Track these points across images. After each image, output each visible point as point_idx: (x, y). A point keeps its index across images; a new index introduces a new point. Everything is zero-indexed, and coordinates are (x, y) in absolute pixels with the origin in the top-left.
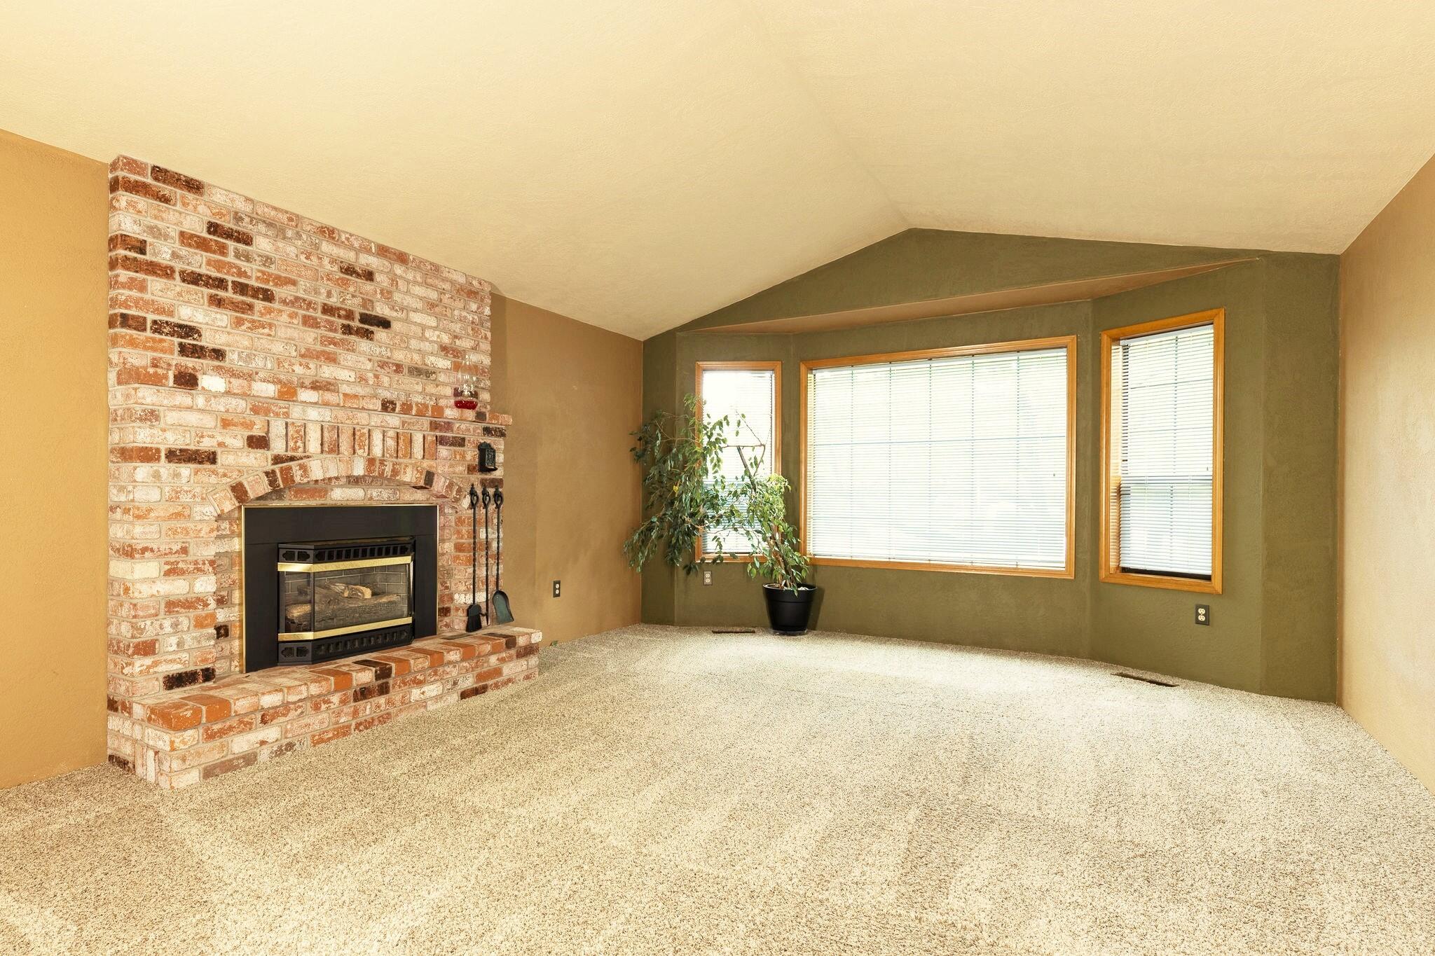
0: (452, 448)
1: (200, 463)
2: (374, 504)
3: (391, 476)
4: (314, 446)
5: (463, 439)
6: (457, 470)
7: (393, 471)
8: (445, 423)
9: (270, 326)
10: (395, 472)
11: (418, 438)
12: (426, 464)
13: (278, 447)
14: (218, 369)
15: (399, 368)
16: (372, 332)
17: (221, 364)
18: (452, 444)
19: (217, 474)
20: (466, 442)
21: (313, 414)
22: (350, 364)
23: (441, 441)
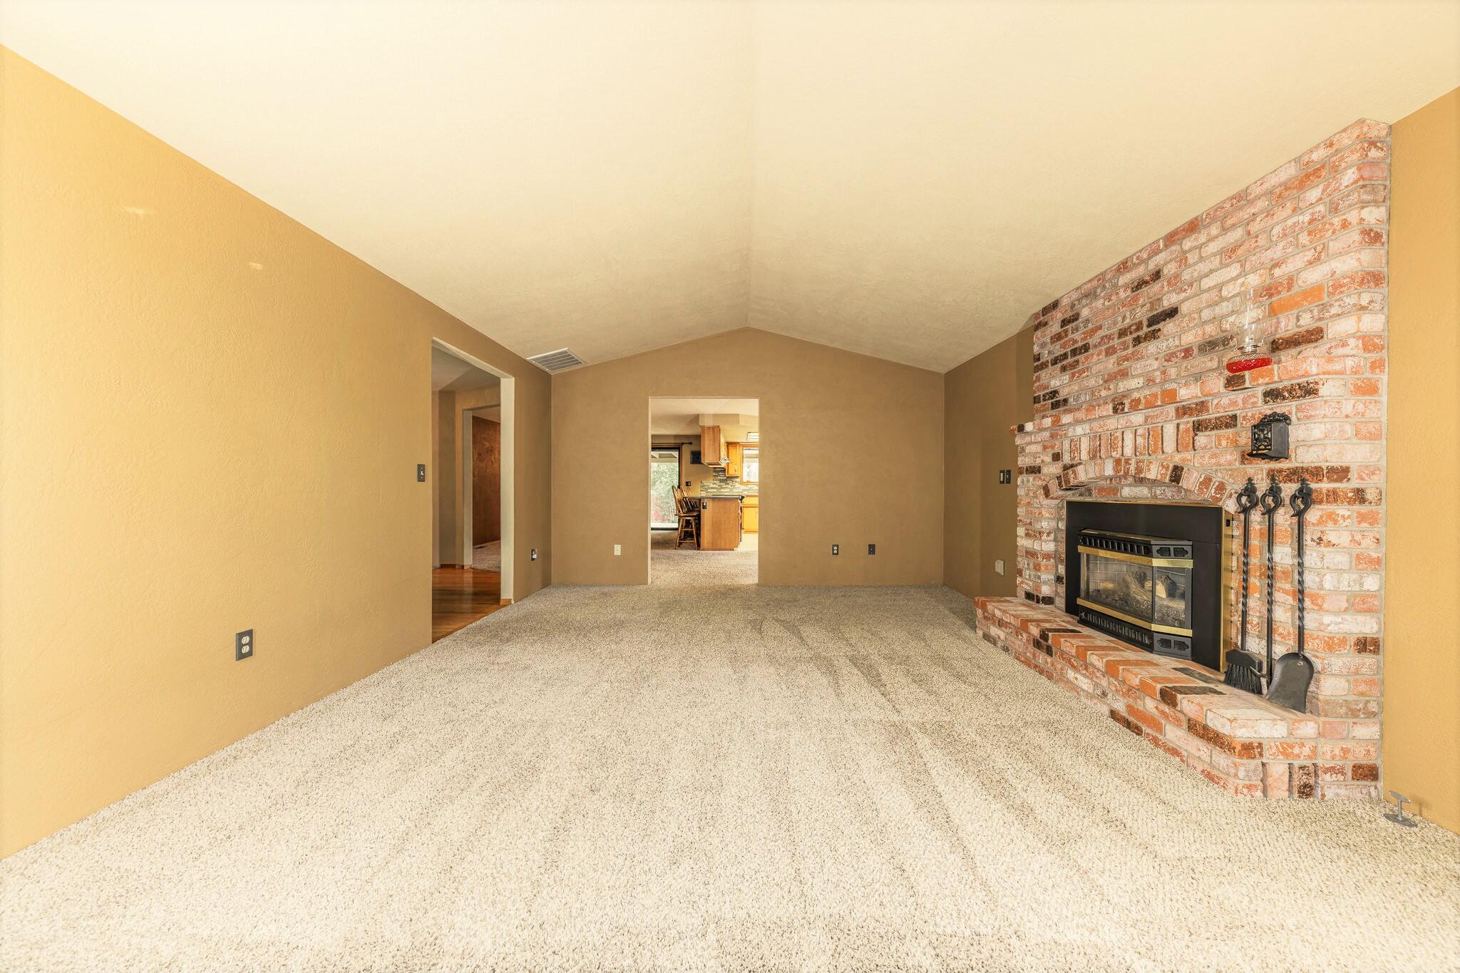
0: (1215, 432)
1: (1036, 473)
2: (1159, 502)
3: (1136, 474)
4: (1084, 456)
5: (1234, 417)
6: (1222, 460)
7: (1136, 469)
8: (1197, 404)
9: (1087, 368)
10: (1139, 470)
11: (1170, 430)
12: (1177, 459)
13: (1066, 459)
14: (1066, 412)
15: (1188, 352)
16: (1159, 330)
17: (1066, 408)
18: (1215, 427)
19: (1041, 479)
20: (1239, 420)
21: (1079, 430)
22: (1139, 372)
23: (1198, 427)
